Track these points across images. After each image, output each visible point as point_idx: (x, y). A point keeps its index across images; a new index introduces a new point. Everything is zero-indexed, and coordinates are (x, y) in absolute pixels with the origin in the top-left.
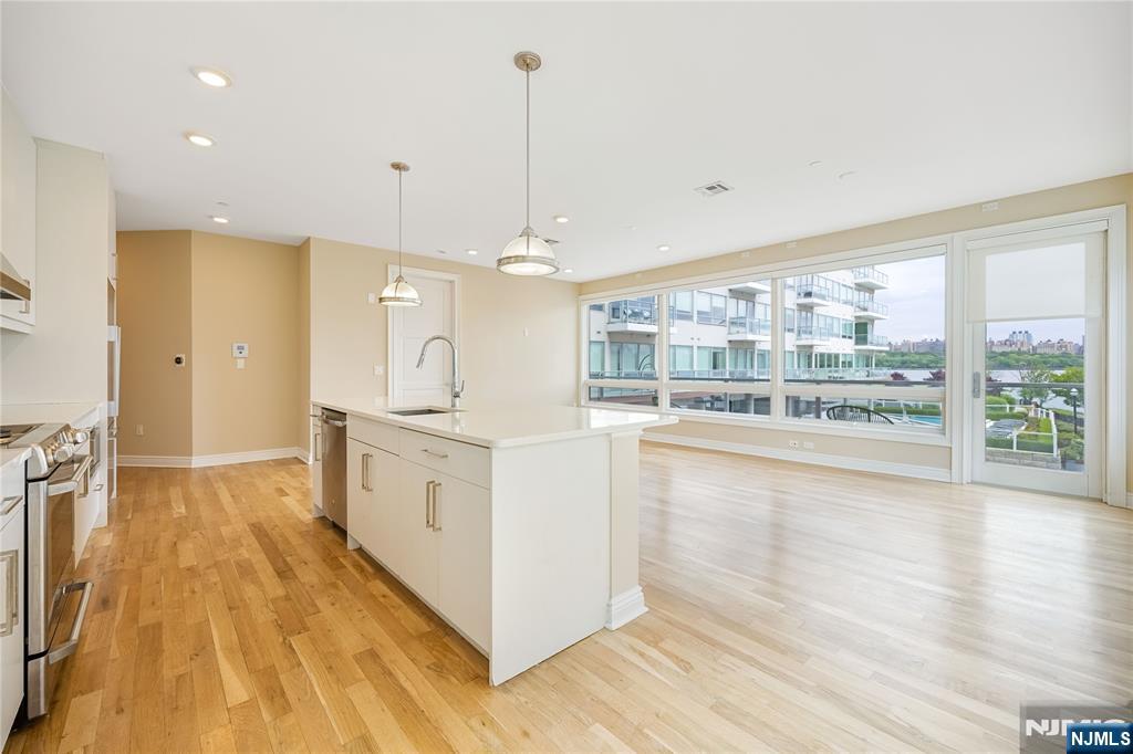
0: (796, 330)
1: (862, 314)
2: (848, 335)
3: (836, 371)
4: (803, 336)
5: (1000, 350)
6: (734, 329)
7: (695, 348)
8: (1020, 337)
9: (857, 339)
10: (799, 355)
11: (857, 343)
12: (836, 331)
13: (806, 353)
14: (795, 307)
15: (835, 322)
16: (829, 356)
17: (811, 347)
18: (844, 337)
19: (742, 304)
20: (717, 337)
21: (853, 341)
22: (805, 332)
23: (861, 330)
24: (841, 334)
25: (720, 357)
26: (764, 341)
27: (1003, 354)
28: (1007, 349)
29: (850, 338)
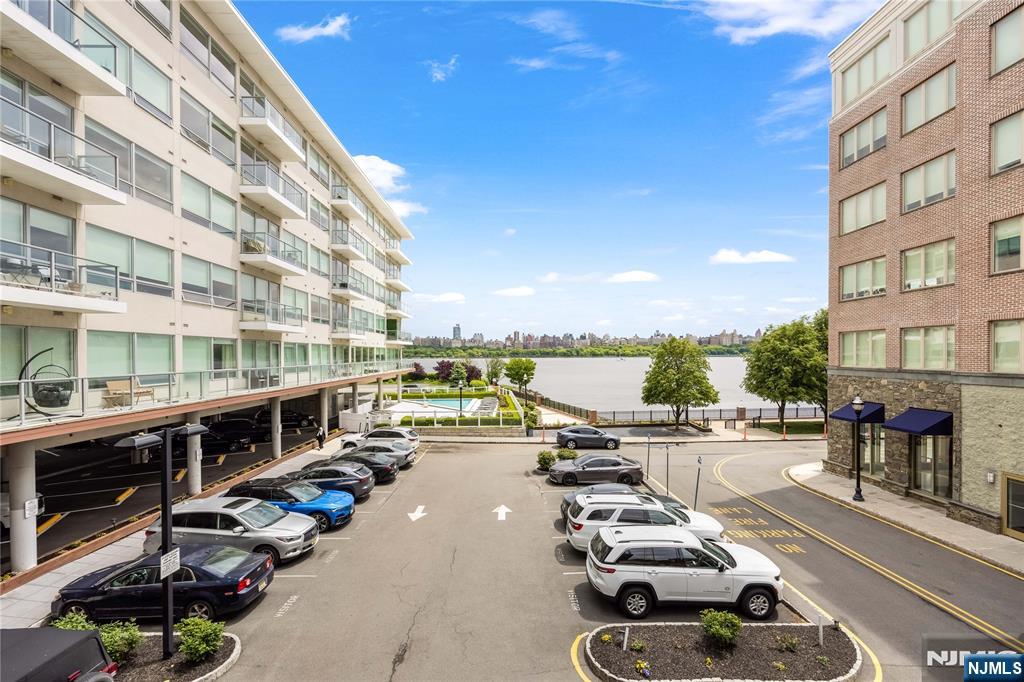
0: (331, 323)
1: (391, 311)
2: (381, 330)
3: (371, 365)
4: (339, 329)
5: (468, 345)
6: (248, 315)
7: (179, 342)
8: (478, 338)
9: (389, 334)
10: (335, 349)
11: (388, 339)
12: (370, 327)
13: (342, 350)
14: (329, 297)
15: (370, 316)
16: (365, 349)
17: (348, 340)
18: (378, 332)
19: (262, 284)
20: (222, 324)
21: (384, 336)
22: (341, 325)
23: (392, 326)
24: (375, 329)
25: (227, 354)
26: (293, 332)
27: (471, 348)
28: (472, 345)
29: (383, 333)
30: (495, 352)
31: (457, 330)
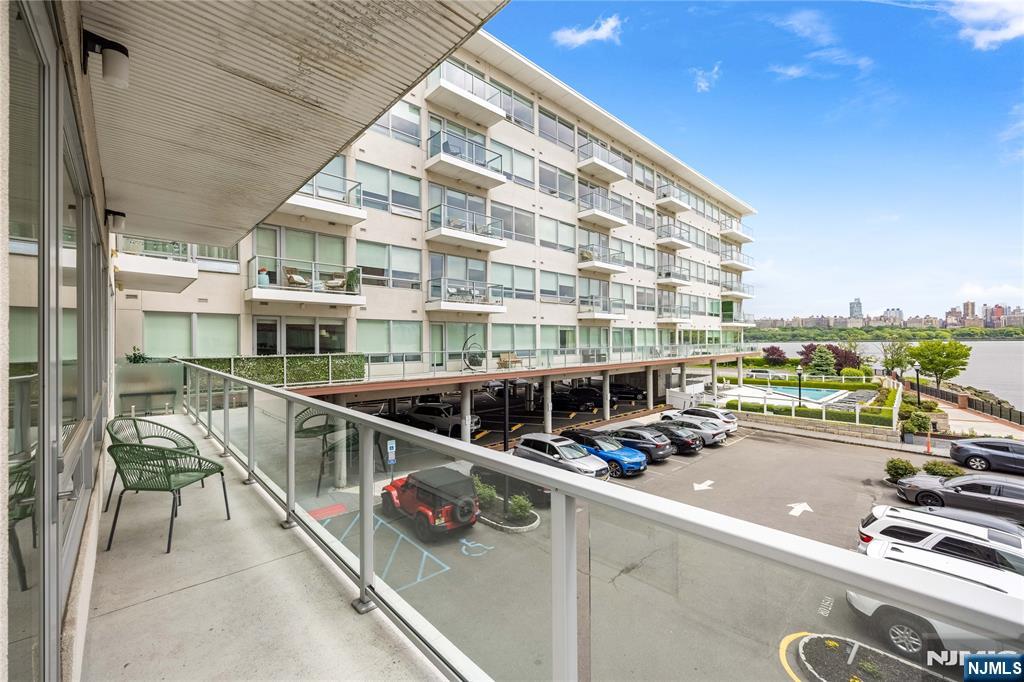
0: (656, 309)
1: (729, 293)
2: (715, 312)
3: (704, 347)
4: (665, 314)
5: (874, 324)
6: (584, 308)
7: (538, 328)
8: (893, 314)
9: (724, 316)
10: (661, 332)
11: (723, 321)
12: (701, 309)
13: (669, 331)
14: (655, 287)
15: (701, 301)
16: (695, 332)
17: (675, 324)
18: (711, 315)
19: (595, 283)
20: (565, 315)
21: (719, 319)
22: (667, 311)
23: (727, 308)
24: (708, 310)
25: (569, 337)
26: (621, 319)
27: (879, 328)
28: (882, 324)
29: (718, 315)
30: (924, 334)
31: (856, 306)
